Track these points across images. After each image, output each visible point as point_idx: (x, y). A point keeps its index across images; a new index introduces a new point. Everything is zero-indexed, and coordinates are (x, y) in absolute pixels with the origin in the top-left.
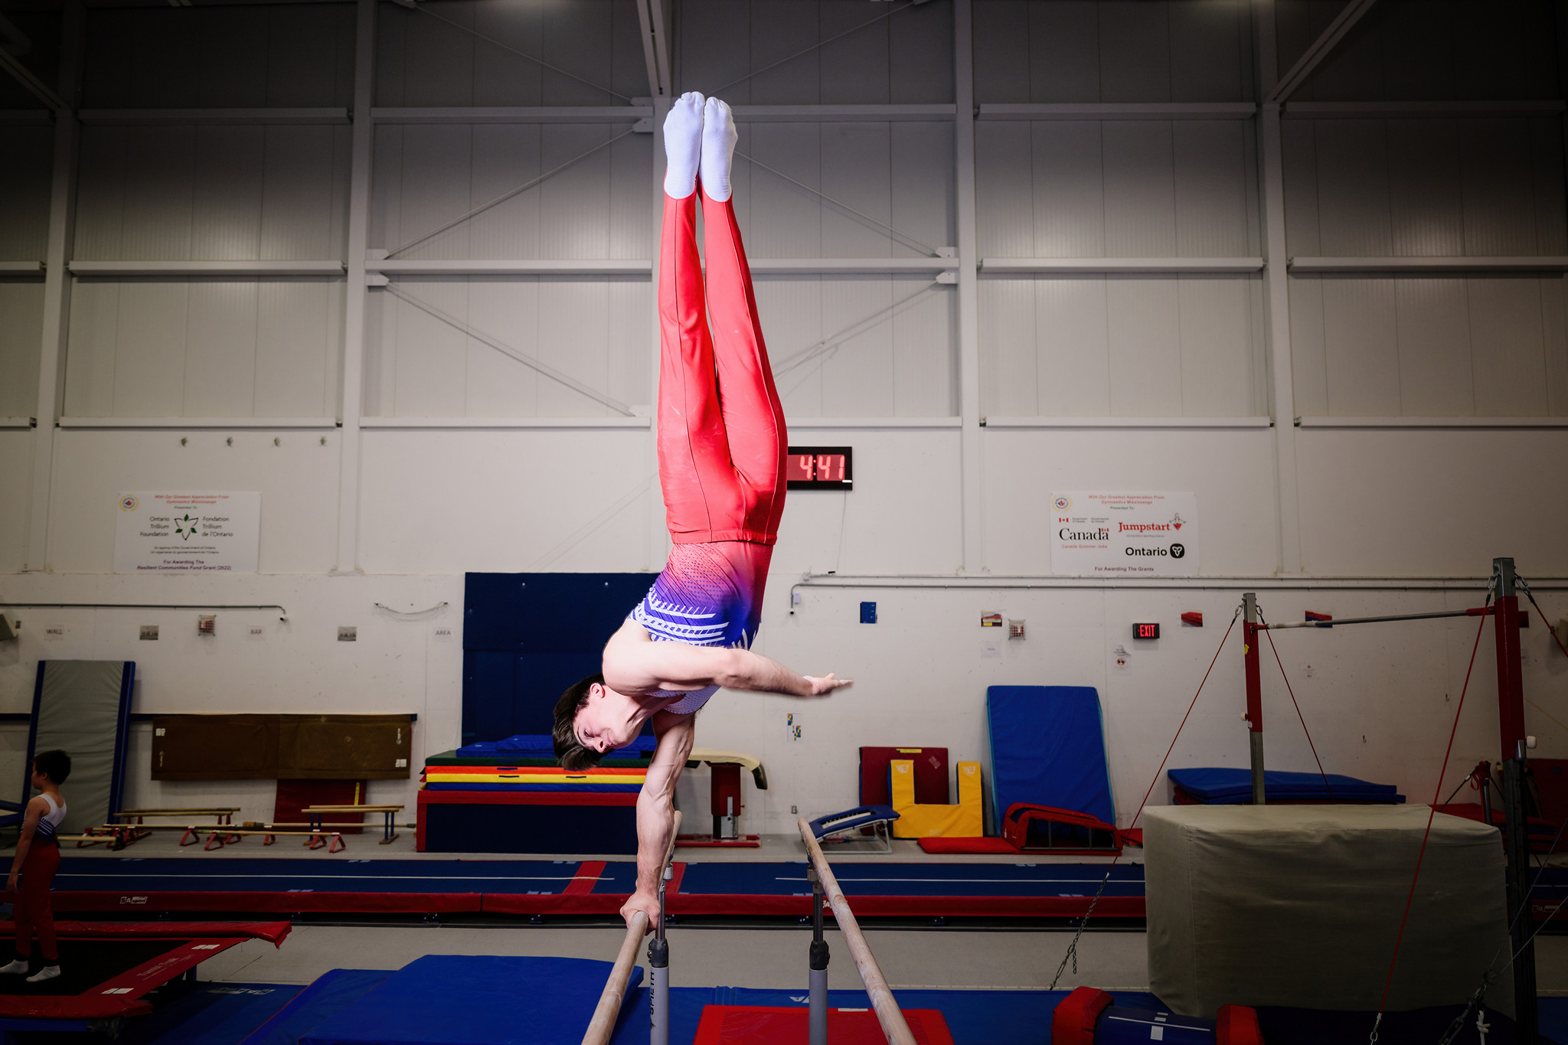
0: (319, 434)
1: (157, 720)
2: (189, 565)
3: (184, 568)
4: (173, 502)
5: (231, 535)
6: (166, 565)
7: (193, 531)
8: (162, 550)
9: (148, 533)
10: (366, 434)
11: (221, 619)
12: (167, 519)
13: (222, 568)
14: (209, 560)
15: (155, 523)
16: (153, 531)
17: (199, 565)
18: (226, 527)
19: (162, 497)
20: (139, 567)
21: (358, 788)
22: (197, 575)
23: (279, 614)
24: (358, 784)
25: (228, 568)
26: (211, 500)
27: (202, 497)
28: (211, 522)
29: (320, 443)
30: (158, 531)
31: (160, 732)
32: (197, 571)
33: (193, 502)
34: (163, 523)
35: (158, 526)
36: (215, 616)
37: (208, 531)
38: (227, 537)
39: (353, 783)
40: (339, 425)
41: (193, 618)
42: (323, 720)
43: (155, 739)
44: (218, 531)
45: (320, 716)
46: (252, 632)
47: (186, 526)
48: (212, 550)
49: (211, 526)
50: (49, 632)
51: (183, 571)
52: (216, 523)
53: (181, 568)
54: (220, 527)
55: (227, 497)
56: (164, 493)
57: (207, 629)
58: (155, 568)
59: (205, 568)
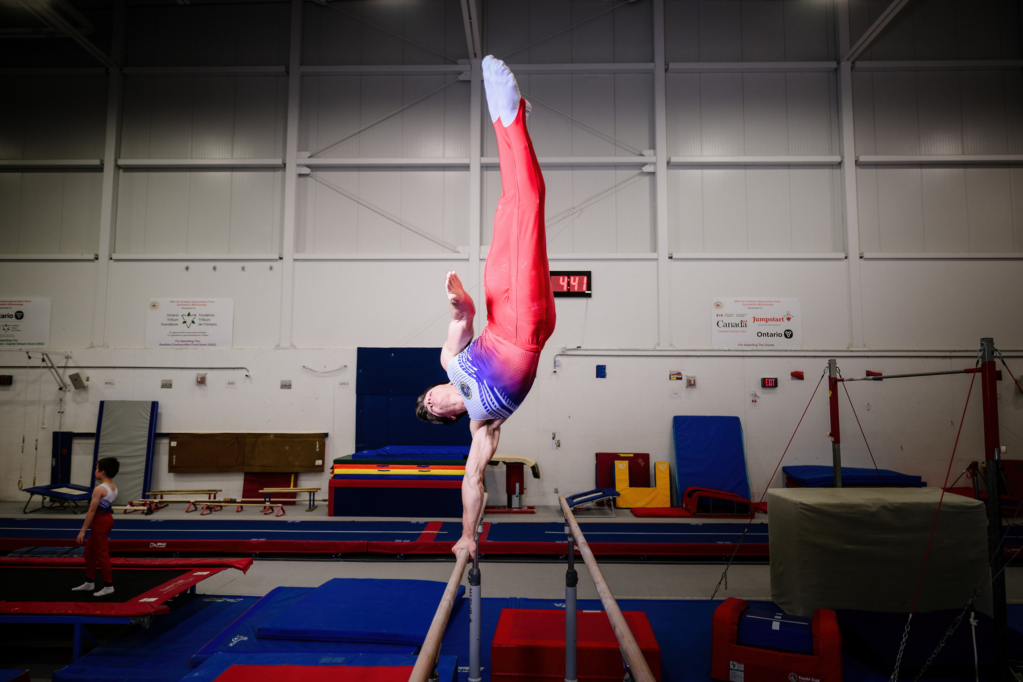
0: (269, 264)
1: (171, 436)
2: (190, 343)
3: (187, 345)
4: (181, 305)
5: (216, 325)
6: (177, 343)
7: (193, 322)
8: (174, 334)
9: (166, 323)
10: (297, 263)
11: (210, 376)
12: (177, 315)
13: (210, 345)
14: (203, 340)
15: (170, 317)
16: (169, 322)
17: (197, 343)
18: (212, 320)
19: (174, 302)
20: (160, 344)
21: (293, 478)
22: (195, 349)
23: (245, 372)
24: (293, 475)
25: (214, 345)
26: (204, 304)
27: (199, 302)
28: (204, 317)
29: (269, 269)
30: (172, 322)
31: (174, 444)
32: (195, 347)
33: (193, 305)
34: (175, 318)
35: (172, 320)
36: (206, 374)
37: (202, 322)
38: (213, 326)
39: (289, 474)
40: (281, 258)
41: (194, 374)
42: (271, 436)
43: (171, 448)
44: (208, 322)
45: (269, 434)
46: (229, 383)
47: (189, 320)
48: (204, 334)
49: (204, 320)
50: (107, 383)
51: (187, 347)
52: (206, 318)
54: (209, 320)
55: (213, 302)
56: (175, 299)
57: (202, 381)
58: (170, 345)
59: (200, 345)
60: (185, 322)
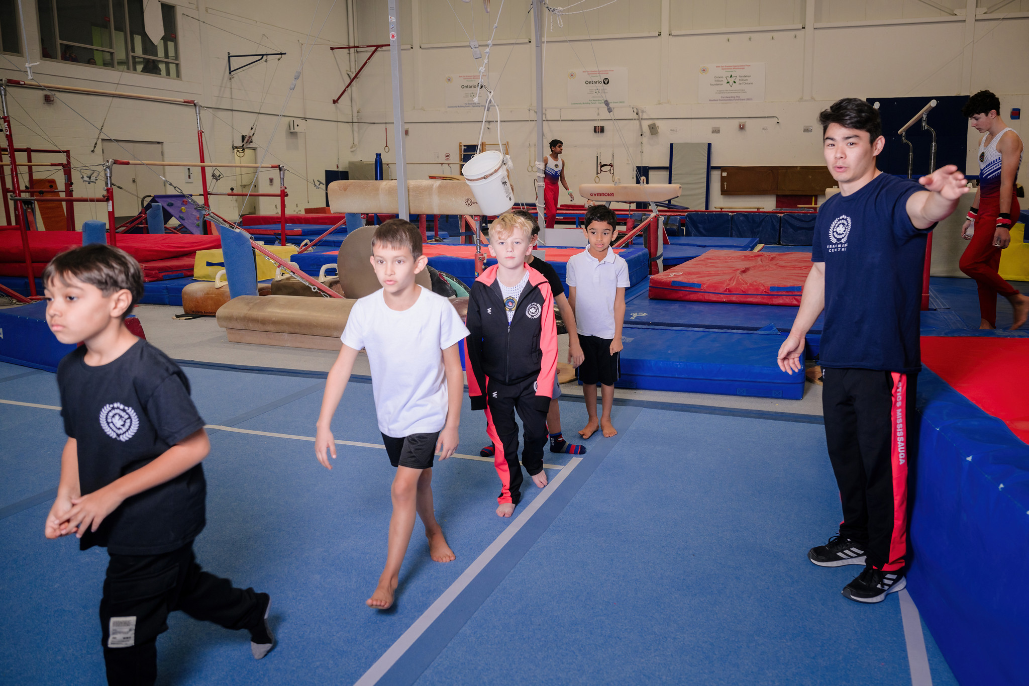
0: (794, 33)
1: (722, 169)
2: (733, 99)
3: (731, 100)
4: (725, 69)
5: (752, 84)
6: (722, 99)
7: (735, 82)
8: (720, 92)
9: (713, 84)
10: (816, 31)
11: (749, 123)
12: (722, 77)
13: (748, 99)
14: (742, 96)
15: (716, 79)
16: (716, 83)
17: (738, 98)
18: (750, 80)
19: (719, 67)
20: (710, 100)
21: (813, 199)
22: (737, 103)
23: (775, 120)
24: (814, 197)
25: (751, 99)
26: (742, 67)
27: (738, 66)
28: (743, 78)
29: (794, 37)
30: (718, 83)
31: (725, 174)
32: (737, 101)
33: (734, 69)
34: (721, 79)
35: (718, 81)
36: (746, 122)
37: (741, 82)
39: (812, 196)
40: (804, 28)
41: (736, 122)
42: (798, 168)
43: (722, 177)
44: (746, 82)
45: (797, 167)
46: (763, 129)
47: (731, 81)
48: (743, 91)
49: (743, 80)
50: (671, 130)
51: (731, 102)
52: (745, 78)
53: (729, 100)
54: (747, 80)
55: (750, 66)
56: (720, 65)
57: (742, 128)
58: (717, 100)
59: (740, 100)
60: (728, 82)
